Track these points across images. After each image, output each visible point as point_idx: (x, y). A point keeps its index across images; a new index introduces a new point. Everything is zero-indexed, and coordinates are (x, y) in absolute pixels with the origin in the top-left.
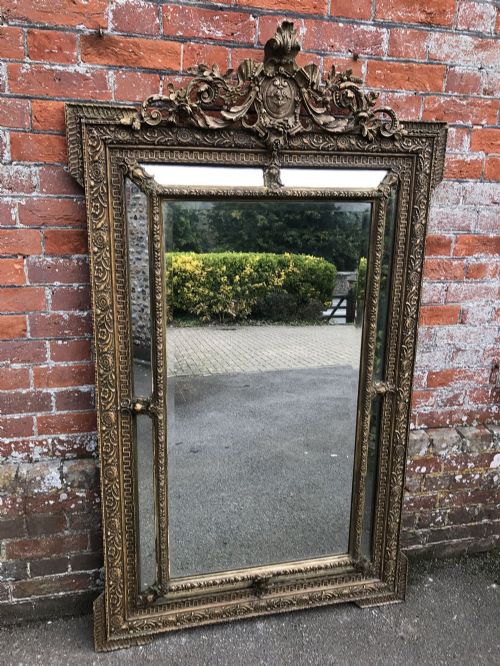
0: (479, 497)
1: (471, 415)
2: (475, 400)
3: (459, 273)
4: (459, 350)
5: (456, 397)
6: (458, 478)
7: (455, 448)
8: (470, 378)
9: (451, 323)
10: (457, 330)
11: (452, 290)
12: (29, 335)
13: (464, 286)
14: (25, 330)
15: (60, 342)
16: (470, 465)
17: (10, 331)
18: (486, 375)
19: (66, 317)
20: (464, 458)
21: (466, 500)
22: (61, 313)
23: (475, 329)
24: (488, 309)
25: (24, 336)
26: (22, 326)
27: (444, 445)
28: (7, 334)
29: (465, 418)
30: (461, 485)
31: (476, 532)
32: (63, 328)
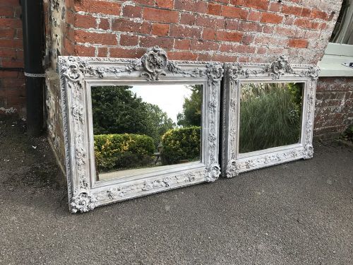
3: (310, 25)
9: (303, 47)
10: (304, 50)
11: (307, 32)
12: (169, 35)
13: (310, 32)
14: (168, 32)
15: (179, 40)
17: (162, 31)
22: (183, 25)
23: (310, 51)
24: (315, 42)
25: (167, 35)
26: (167, 30)
28: (161, 33)
32: (182, 33)
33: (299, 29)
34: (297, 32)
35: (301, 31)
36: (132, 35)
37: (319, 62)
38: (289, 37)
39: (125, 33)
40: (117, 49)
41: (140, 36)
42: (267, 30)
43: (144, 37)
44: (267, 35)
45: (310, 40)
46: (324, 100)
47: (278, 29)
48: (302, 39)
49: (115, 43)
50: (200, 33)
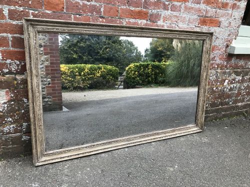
0: (220, 97)
1: (218, 65)
2: (220, 59)
3: (220, 5)
4: (217, 38)
5: (214, 57)
6: (214, 88)
7: (214, 77)
8: (219, 50)
9: (215, 26)
10: (217, 29)
11: (218, 12)
12: (65, 10)
13: (221, 11)
14: (63, 8)
15: (78, 16)
16: (218, 84)
17: (57, 7)
18: (224, 49)
19: (81, 4)
20: (216, 81)
21: (216, 98)
23: (223, 30)
24: (228, 22)
25: (63, 11)
26: (62, 5)
27: (211, 75)
28: (55, 8)
29: (216, 66)
30: (215, 92)
31: (217, 111)
32: (80, 9)
33: (209, 8)
34: (207, 11)
35: (211, 11)
36: (21, 9)
37: (234, 40)
38: (199, 16)
39: (12, 8)
40: (6, 24)
41: (31, 11)
42: (174, 8)
43: (36, 12)
44: (175, 13)
45: (221, 19)
46: (243, 77)
47: (186, 7)
48: (214, 19)
49: (3, 17)
50: (100, 9)
